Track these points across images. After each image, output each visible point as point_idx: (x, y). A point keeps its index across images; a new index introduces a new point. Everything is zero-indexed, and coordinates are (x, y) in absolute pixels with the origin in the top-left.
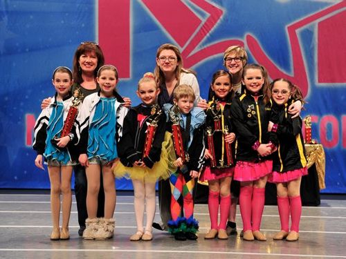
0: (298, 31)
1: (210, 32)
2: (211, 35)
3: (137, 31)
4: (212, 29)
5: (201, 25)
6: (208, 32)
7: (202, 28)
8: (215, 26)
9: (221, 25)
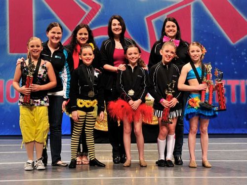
0: (153, 21)
1: (92, 20)
2: (92, 23)
3: (38, 19)
4: (94, 19)
5: (85, 16)
6: (90, 20)
7: (86, 18)
8: (95, 17)
9: (100, 16)
